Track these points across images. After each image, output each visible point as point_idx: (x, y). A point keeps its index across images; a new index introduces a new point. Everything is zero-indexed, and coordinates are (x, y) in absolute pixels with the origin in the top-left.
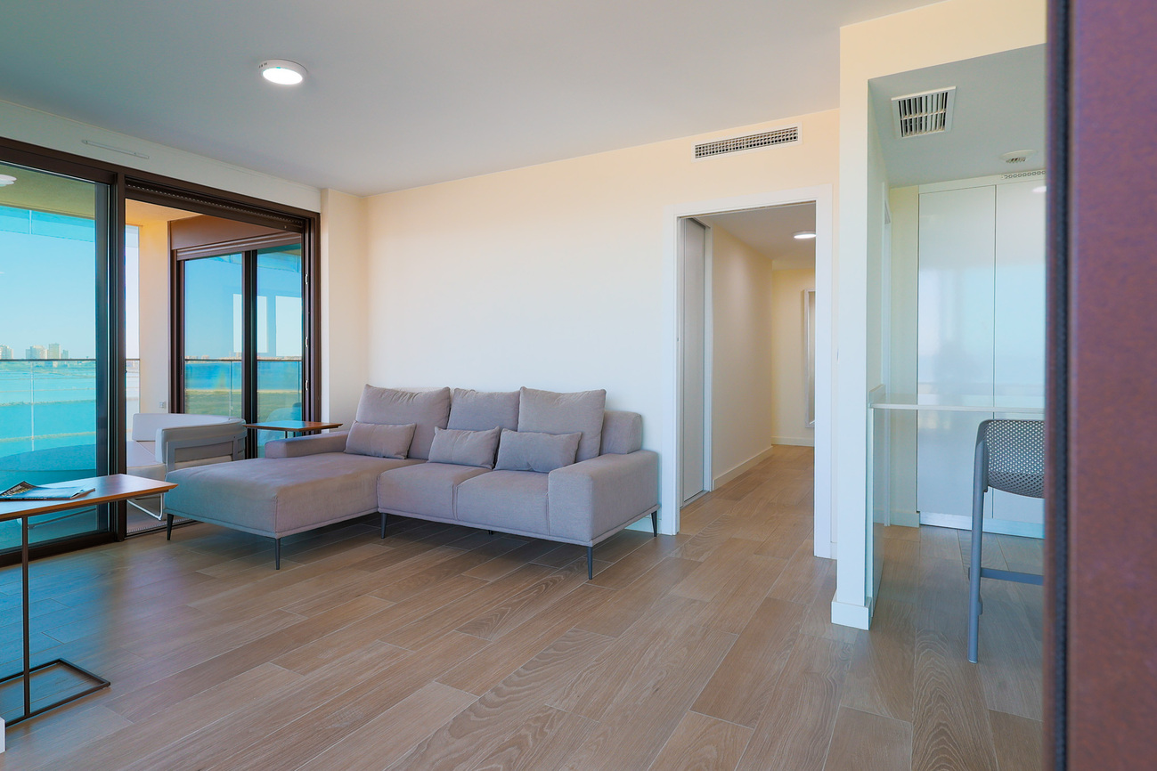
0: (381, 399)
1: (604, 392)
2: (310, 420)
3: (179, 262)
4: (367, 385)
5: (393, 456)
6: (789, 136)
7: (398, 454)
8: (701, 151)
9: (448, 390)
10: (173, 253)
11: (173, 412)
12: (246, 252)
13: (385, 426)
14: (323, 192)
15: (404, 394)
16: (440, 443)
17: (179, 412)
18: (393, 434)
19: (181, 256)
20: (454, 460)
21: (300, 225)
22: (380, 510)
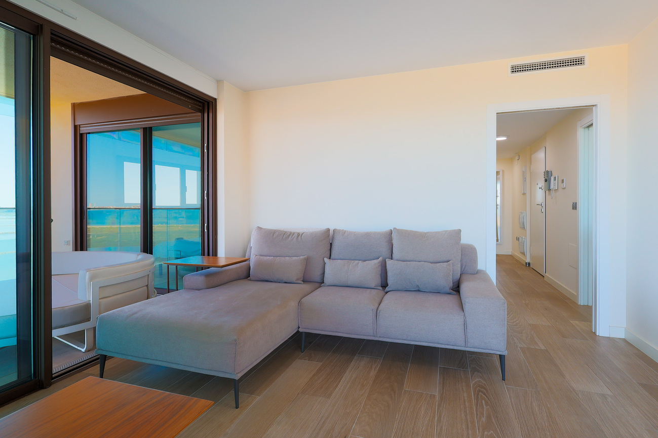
0: (273, 238)
1: (460, 231)
2: (209, 255)
3: (81, 135)
4: (258, 227)
5: (295, 281)
6: (578, 62)
7: (298, 280)
8: (515, 69)
9: (328, 230)
10: (76, 128)
11: (76, 250)
12: (144, 128)
13: (283, 258)
14: (219, 82)
15: (291, 234)
16: (333, 270)
17: (82, 249)
18: (292, 264)
19: (83, 130)
20: (349, 283)
21: (200, 106)
22: (301, 330)
